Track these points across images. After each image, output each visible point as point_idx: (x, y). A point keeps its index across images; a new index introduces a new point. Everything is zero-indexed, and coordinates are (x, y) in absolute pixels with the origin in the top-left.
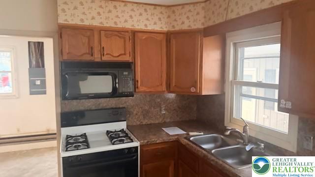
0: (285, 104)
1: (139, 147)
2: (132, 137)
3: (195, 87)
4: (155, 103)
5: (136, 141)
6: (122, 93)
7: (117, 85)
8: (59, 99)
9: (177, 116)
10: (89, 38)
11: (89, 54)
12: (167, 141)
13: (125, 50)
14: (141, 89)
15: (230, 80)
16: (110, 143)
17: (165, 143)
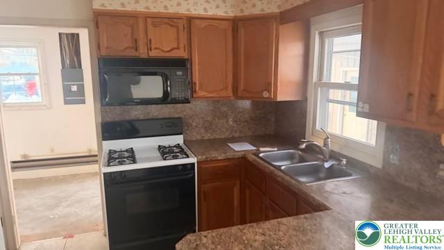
0: (363, 108)
1: (196, 164)
2: (189, 152)
3: (269, 91)
4: (220, 113)
5: (192, 157)
6: (175, 99)
7: (169, 88)
8: (99, 105)
9: (249, 129)
10: (132, 26)
11: (133, 48)
12: (231, 157)
13: (178, 44)
14: (201, 93)
15: (314, 81)
16: (161, 158)
17: (228, 159)
